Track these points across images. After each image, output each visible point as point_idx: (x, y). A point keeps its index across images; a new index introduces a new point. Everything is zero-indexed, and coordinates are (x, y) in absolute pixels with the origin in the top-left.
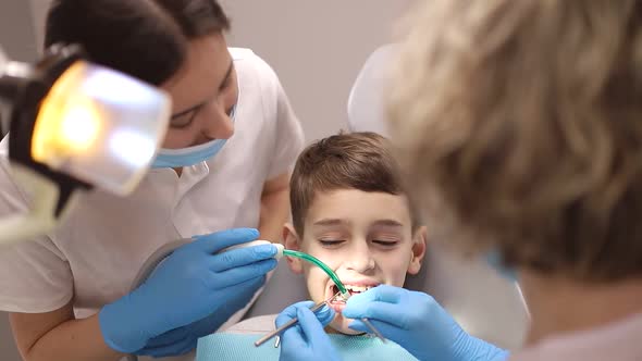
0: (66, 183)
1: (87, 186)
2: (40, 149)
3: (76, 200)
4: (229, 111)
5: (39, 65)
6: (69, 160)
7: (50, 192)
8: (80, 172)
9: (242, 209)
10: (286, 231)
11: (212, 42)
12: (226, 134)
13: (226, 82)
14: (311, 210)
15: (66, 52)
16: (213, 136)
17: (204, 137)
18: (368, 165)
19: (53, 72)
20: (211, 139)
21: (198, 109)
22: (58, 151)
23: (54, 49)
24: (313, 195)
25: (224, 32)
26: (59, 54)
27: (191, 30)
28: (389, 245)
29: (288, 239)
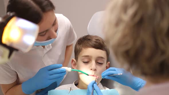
0: (11, 49)
1: (17, 50)
2: (4, 40)
3: (14, 54)
4: (56, 31)
5: (4, 18)
6: (12, 43)
7: (7, 52)
8: (15, 46)
9: (60, 56)
10: (73, 60)
11: (50, 13)
12: (55, 37)
13: (55, 23)
14: (81, 53)
15: (11, 14)
16: (51, 38)
17: (49, 38)
18: (97, 42)
19: (7, 20)
20: (51, 39)
21: (47, 31)
22: (9, 41)
23: (8, 13)
24: (81, 49)
25: (54, 10)
26: (10, 15)
27: (44, 10)
28: (101, 64)
29: (73, 63)
